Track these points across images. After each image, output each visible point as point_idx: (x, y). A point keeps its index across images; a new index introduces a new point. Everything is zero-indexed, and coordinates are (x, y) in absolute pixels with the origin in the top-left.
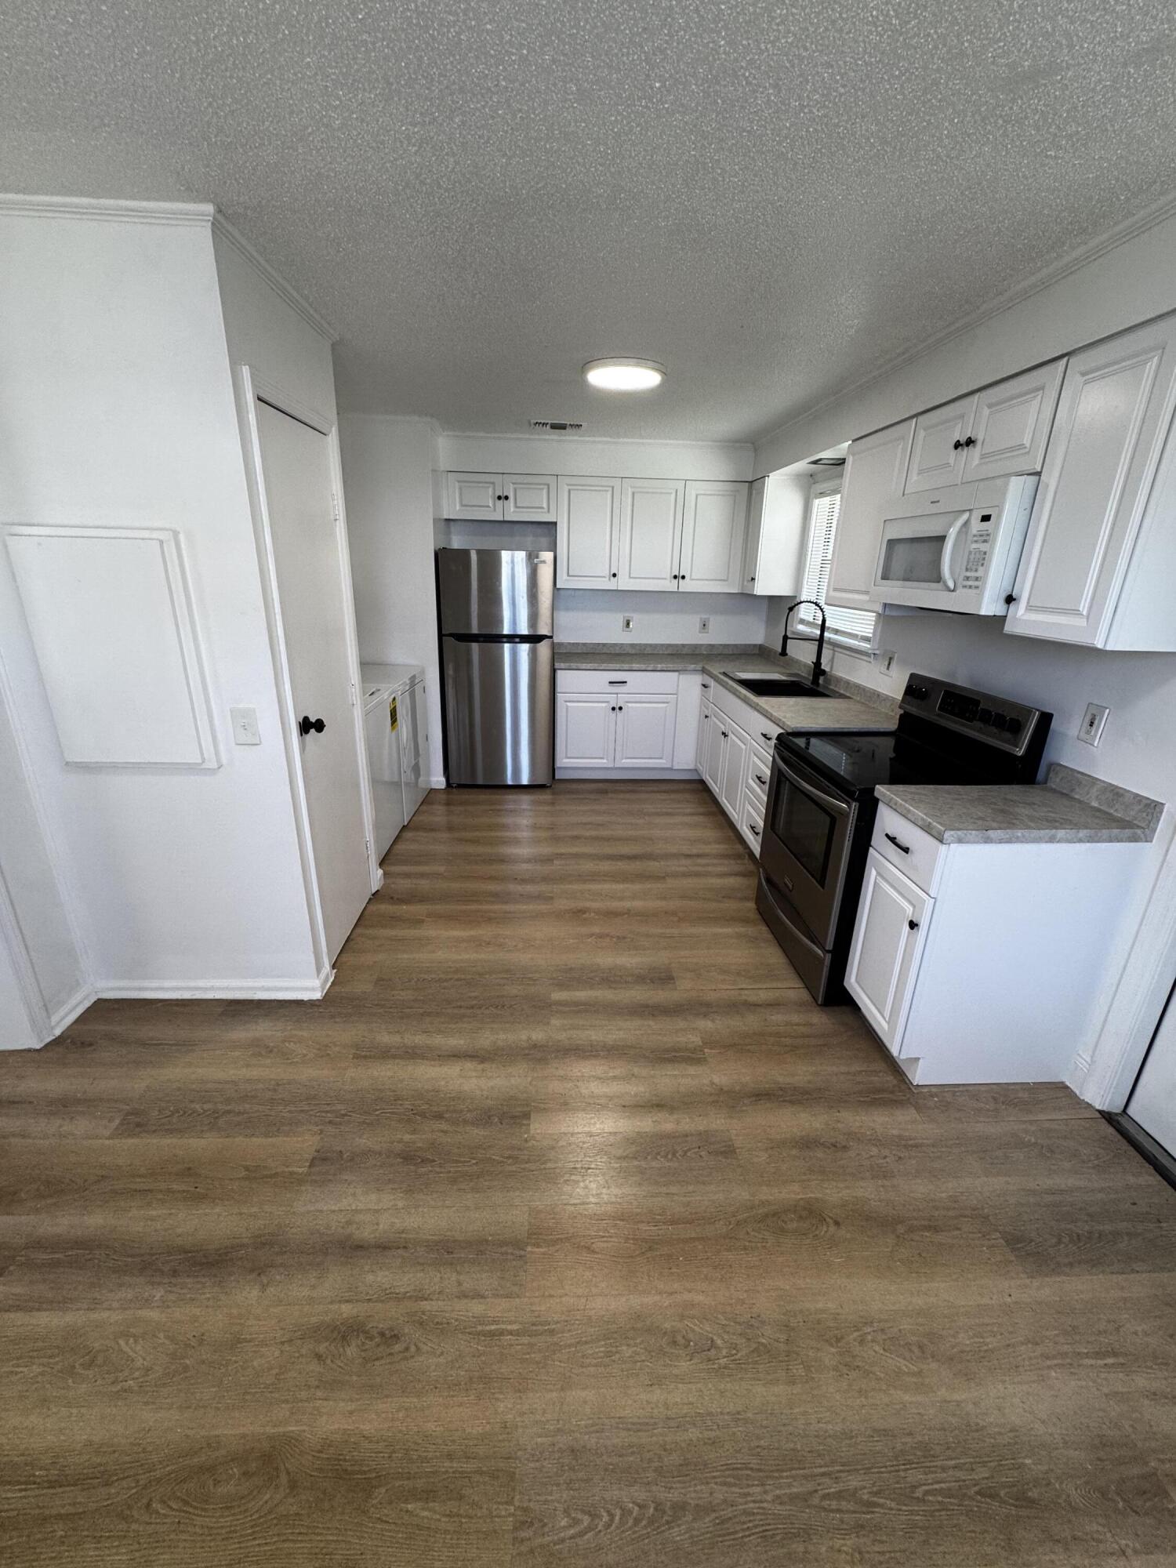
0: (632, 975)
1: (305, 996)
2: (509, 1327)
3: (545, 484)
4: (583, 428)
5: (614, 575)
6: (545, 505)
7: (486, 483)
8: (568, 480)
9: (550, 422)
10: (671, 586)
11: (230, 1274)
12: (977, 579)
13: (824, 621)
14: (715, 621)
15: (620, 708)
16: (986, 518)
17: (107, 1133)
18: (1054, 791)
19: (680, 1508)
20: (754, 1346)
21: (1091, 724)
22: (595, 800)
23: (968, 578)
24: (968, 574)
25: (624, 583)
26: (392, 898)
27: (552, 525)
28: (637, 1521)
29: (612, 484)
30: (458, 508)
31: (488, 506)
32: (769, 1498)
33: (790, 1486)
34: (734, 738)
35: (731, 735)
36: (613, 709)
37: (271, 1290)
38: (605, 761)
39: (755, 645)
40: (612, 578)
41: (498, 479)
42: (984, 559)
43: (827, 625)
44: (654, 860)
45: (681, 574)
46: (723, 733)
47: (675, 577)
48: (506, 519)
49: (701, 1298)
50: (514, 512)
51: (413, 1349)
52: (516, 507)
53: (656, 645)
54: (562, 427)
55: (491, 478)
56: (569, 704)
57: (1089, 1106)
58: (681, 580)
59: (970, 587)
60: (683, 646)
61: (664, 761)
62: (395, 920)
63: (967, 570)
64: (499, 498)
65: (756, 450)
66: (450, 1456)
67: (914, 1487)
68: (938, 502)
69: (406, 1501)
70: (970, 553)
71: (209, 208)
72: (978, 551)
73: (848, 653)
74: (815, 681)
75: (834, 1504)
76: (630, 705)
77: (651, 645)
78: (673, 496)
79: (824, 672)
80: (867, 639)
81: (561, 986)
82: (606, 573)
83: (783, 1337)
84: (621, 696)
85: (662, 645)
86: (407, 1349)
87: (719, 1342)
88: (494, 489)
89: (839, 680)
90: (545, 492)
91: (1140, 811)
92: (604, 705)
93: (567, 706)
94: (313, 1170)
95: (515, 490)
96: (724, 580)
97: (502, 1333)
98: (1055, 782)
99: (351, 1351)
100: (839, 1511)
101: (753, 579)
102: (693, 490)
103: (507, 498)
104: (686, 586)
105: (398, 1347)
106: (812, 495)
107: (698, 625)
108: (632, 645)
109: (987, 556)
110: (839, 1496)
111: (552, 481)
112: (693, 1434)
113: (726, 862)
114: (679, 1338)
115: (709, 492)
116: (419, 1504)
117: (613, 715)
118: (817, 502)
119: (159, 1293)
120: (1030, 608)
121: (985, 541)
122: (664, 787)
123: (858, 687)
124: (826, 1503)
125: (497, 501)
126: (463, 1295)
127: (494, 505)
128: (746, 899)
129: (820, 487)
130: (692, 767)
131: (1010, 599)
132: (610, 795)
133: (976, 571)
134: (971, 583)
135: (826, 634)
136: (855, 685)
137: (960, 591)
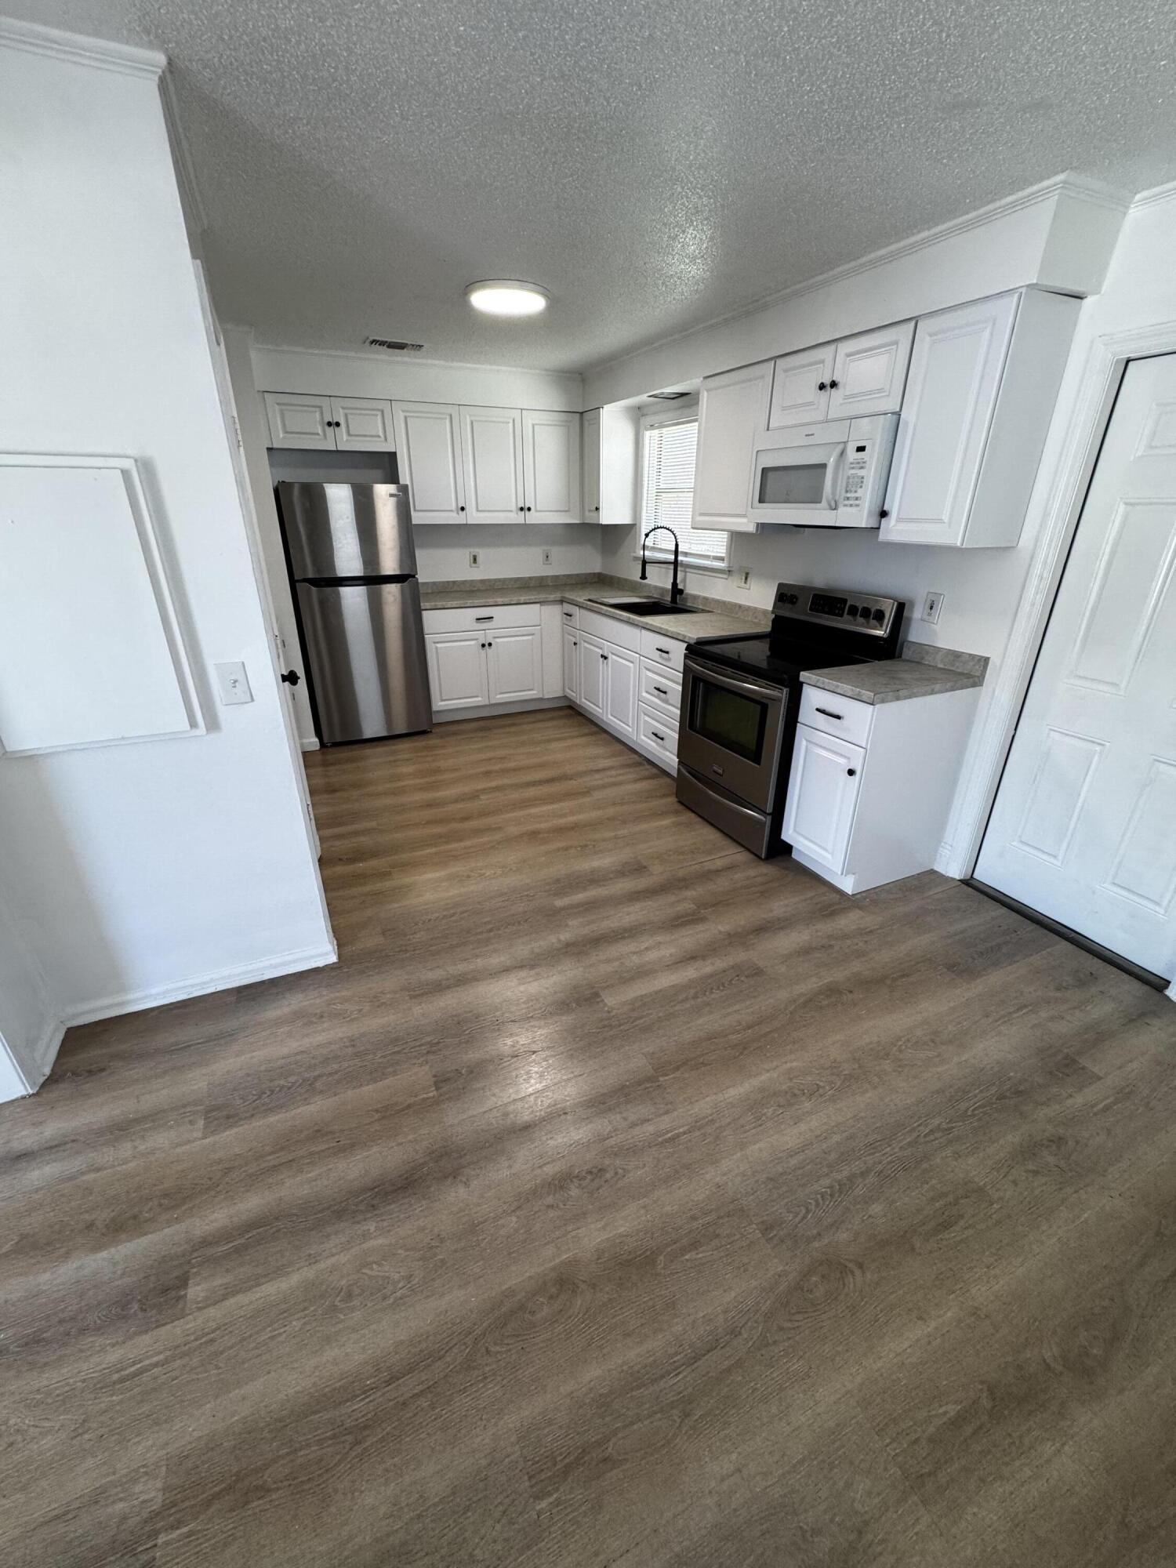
0: (612, 872)
1: (320, 963)
2: (681, 1130)
3: (378, 410)
4: (424, 349)
5: (463, 509)
6: (381, 434)
7: (313, 406)
8: (405, 406)
9: (389, 340)
10: (518, 518)
11: (429, 1187)
12: (857, 499)
13: (677, 545)
14: (556, 552)
15: (490, 644)
16: (861, 449)
17: (200, 1135)
18: (908, 661)
19: (851, 1178)
20: (843, 1077)
21: (931, 608)
22: (482, 737)
23: (848, 499)
24: (849, 495)
25: (473, 517)
26: (340, 859)
27: (392, 456)
28: (832, 1195)
29: (449, 412)
30: (281, 436)
31: (318, 434)
32: (896, 1150)
33: (905, 1139)
34: (614, 657)
35: (610, 656)
36: (483, 645)
37: (474, 1183)
38: (480, 699)
39: (594, 574)
40: (460, 512)
41: (325, 402)
42: (862, 482)
43: (680, 550)
44: (571, 779)
45: (527, 506)
46: (602, 656)
47: (522, 509)
48: (339, 449)
49: (794, 1064)
50: (347, 440)
51: (620, 1171)
52: (349, 434)
53: (505, 580)
54: (401, 346)
55: (317, 401)
56: (439, 645)
57: (953, 879)
58: (527, 512)
59: (851, 505)
60: (530, 578)
61: (535, 692)
62: (361, 878)
63: (847, 492)
64: (329, 424)
65: (583, 380)
66: (694, 1218)
67: (966, 1111)
68: (813, 435)
69: (683, 1255)
70: (848, 478)
71: (161, 59)
72: (854, 476)
73: (700, 572)
74: (674, 600)
75: (932, 1137)
76: (498, 640)
77: (499, 580)
78: (511, 425)
79: (681, 592)
80: (722, 559)
81: (560, 893)
82: (454, 507)
83: (857, 1066)
84: (488, 633)
85: (511, 579)
86: (616, 1173)
87: (821, 1084)
88: (322, 414)
89: (695, 597)
90: (379, 418)
91: (974, 665)
92: (473, 643)
93: (437, 648)
94: (441, 1091)
95: (346, 415)
96: (566, 511)
97: (678, 1136)
98: (907, 653)
99: (574, 1192)
100: (936, 1139)
101: (597, 509)
102: (530, 419)
103: (338, 424)
104: (533, 518)
105: (608, 1176)
106: (642, 427)
107: (541, 558)
108: (482, 581)
109: (865, 480)
110: (932, 1132)
111: (386, 406)
112: (837, 1138)
113: (631, 770)
114: (797, 1092)
115: (545, 423)
116: (693, 1253)
117: (483, 652)
118: (647, 434)
119: (372, 1226)
120: (899, 520)
121: (862, 468)
122: (540, 716)
123: (718, 602)
124: (927, 1139)
125: (327, 427)
126: (633, 1125)
127: (324, 431)
128: (665, 796)
129: (649, 420)
130: (560, 694)
131: (884, 514)
132: (495, 731)
133: (856, 492)
134: (851, 502)
135: (680, 558)
136: (713, 599)
137: (841, 509)
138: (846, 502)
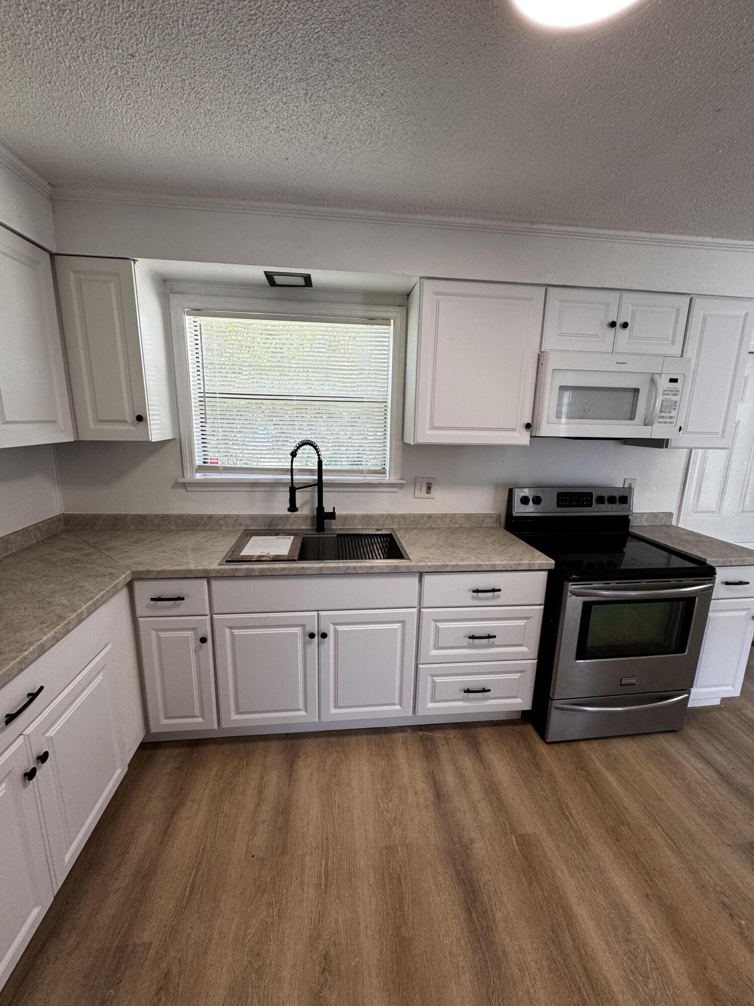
12: (671, 417)
13: (320, 463)
15: (45, 756)
16: (674, 381)
23: (662, 417)
24: (663, 414)
35: (330, 630)
36: (32, 773)
42: (675, 405)
43: (324, 467)
46: (313, 636)
59: (666, 423)
63: (661, 412)
65: (53, 198)
68: (626, 363)
70: (662, 401)
72: (668, 400)
74: (321, 527)
79: (331, 516)
84: (33, 731)
96: (50, 422)
101: (140, 418)
106: (177, 310)
109: (678, 404)
120: (687, 432)
121: (675, 395)
131: (680, 429)
133: (670, 412)
134: (666, 420)
135: (325, 478)
136: (382, 516)
137: (656, 425)
138: (661, 420)
